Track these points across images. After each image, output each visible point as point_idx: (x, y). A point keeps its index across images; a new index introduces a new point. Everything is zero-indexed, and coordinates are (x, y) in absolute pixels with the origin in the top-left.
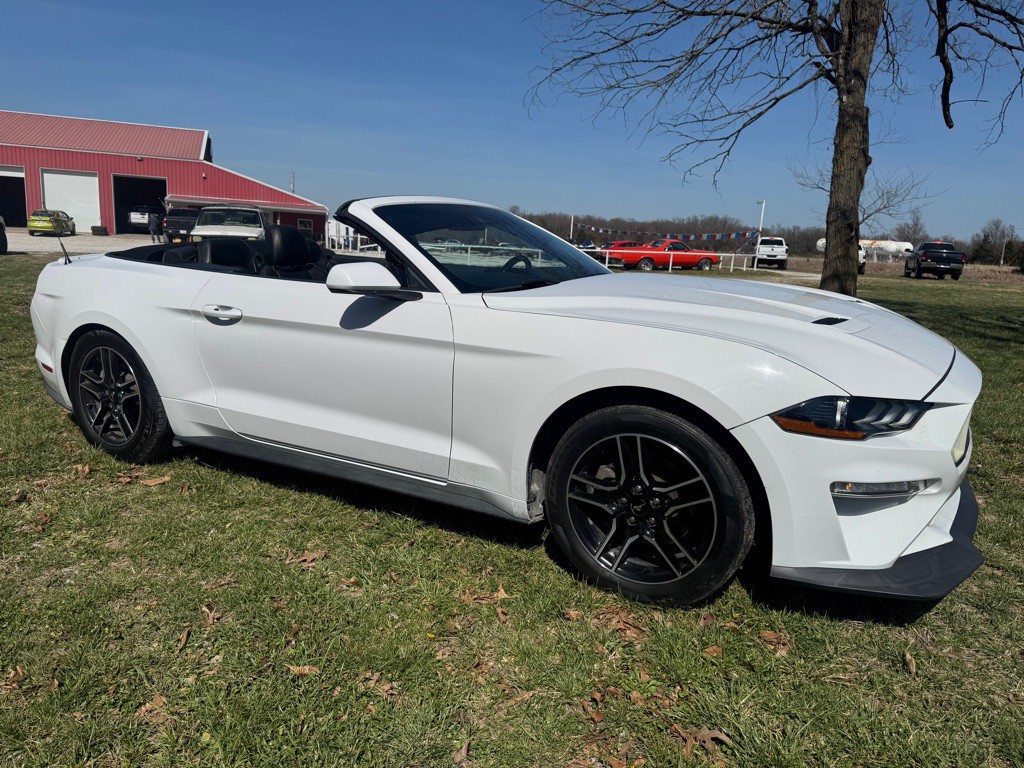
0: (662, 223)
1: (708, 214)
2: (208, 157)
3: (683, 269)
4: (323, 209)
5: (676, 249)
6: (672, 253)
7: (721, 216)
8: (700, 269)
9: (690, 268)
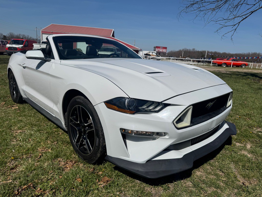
0: (238, 54)
1: (253, 52)
2: (113, 36)
3: (236, 67)
4: (138, 49)
5: (234, 61)
6: (232, 62)
7: (258, 53)
8: (242, 67)
9: (239, 67)
